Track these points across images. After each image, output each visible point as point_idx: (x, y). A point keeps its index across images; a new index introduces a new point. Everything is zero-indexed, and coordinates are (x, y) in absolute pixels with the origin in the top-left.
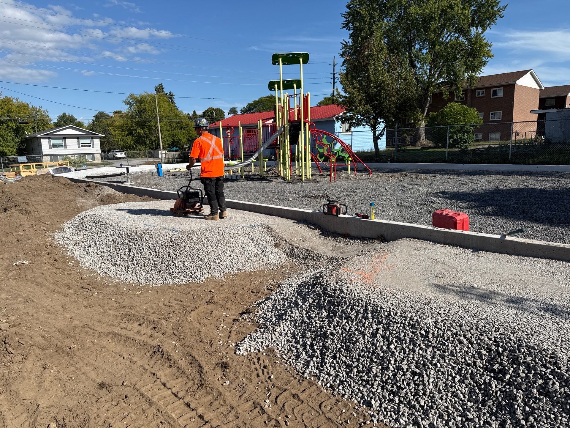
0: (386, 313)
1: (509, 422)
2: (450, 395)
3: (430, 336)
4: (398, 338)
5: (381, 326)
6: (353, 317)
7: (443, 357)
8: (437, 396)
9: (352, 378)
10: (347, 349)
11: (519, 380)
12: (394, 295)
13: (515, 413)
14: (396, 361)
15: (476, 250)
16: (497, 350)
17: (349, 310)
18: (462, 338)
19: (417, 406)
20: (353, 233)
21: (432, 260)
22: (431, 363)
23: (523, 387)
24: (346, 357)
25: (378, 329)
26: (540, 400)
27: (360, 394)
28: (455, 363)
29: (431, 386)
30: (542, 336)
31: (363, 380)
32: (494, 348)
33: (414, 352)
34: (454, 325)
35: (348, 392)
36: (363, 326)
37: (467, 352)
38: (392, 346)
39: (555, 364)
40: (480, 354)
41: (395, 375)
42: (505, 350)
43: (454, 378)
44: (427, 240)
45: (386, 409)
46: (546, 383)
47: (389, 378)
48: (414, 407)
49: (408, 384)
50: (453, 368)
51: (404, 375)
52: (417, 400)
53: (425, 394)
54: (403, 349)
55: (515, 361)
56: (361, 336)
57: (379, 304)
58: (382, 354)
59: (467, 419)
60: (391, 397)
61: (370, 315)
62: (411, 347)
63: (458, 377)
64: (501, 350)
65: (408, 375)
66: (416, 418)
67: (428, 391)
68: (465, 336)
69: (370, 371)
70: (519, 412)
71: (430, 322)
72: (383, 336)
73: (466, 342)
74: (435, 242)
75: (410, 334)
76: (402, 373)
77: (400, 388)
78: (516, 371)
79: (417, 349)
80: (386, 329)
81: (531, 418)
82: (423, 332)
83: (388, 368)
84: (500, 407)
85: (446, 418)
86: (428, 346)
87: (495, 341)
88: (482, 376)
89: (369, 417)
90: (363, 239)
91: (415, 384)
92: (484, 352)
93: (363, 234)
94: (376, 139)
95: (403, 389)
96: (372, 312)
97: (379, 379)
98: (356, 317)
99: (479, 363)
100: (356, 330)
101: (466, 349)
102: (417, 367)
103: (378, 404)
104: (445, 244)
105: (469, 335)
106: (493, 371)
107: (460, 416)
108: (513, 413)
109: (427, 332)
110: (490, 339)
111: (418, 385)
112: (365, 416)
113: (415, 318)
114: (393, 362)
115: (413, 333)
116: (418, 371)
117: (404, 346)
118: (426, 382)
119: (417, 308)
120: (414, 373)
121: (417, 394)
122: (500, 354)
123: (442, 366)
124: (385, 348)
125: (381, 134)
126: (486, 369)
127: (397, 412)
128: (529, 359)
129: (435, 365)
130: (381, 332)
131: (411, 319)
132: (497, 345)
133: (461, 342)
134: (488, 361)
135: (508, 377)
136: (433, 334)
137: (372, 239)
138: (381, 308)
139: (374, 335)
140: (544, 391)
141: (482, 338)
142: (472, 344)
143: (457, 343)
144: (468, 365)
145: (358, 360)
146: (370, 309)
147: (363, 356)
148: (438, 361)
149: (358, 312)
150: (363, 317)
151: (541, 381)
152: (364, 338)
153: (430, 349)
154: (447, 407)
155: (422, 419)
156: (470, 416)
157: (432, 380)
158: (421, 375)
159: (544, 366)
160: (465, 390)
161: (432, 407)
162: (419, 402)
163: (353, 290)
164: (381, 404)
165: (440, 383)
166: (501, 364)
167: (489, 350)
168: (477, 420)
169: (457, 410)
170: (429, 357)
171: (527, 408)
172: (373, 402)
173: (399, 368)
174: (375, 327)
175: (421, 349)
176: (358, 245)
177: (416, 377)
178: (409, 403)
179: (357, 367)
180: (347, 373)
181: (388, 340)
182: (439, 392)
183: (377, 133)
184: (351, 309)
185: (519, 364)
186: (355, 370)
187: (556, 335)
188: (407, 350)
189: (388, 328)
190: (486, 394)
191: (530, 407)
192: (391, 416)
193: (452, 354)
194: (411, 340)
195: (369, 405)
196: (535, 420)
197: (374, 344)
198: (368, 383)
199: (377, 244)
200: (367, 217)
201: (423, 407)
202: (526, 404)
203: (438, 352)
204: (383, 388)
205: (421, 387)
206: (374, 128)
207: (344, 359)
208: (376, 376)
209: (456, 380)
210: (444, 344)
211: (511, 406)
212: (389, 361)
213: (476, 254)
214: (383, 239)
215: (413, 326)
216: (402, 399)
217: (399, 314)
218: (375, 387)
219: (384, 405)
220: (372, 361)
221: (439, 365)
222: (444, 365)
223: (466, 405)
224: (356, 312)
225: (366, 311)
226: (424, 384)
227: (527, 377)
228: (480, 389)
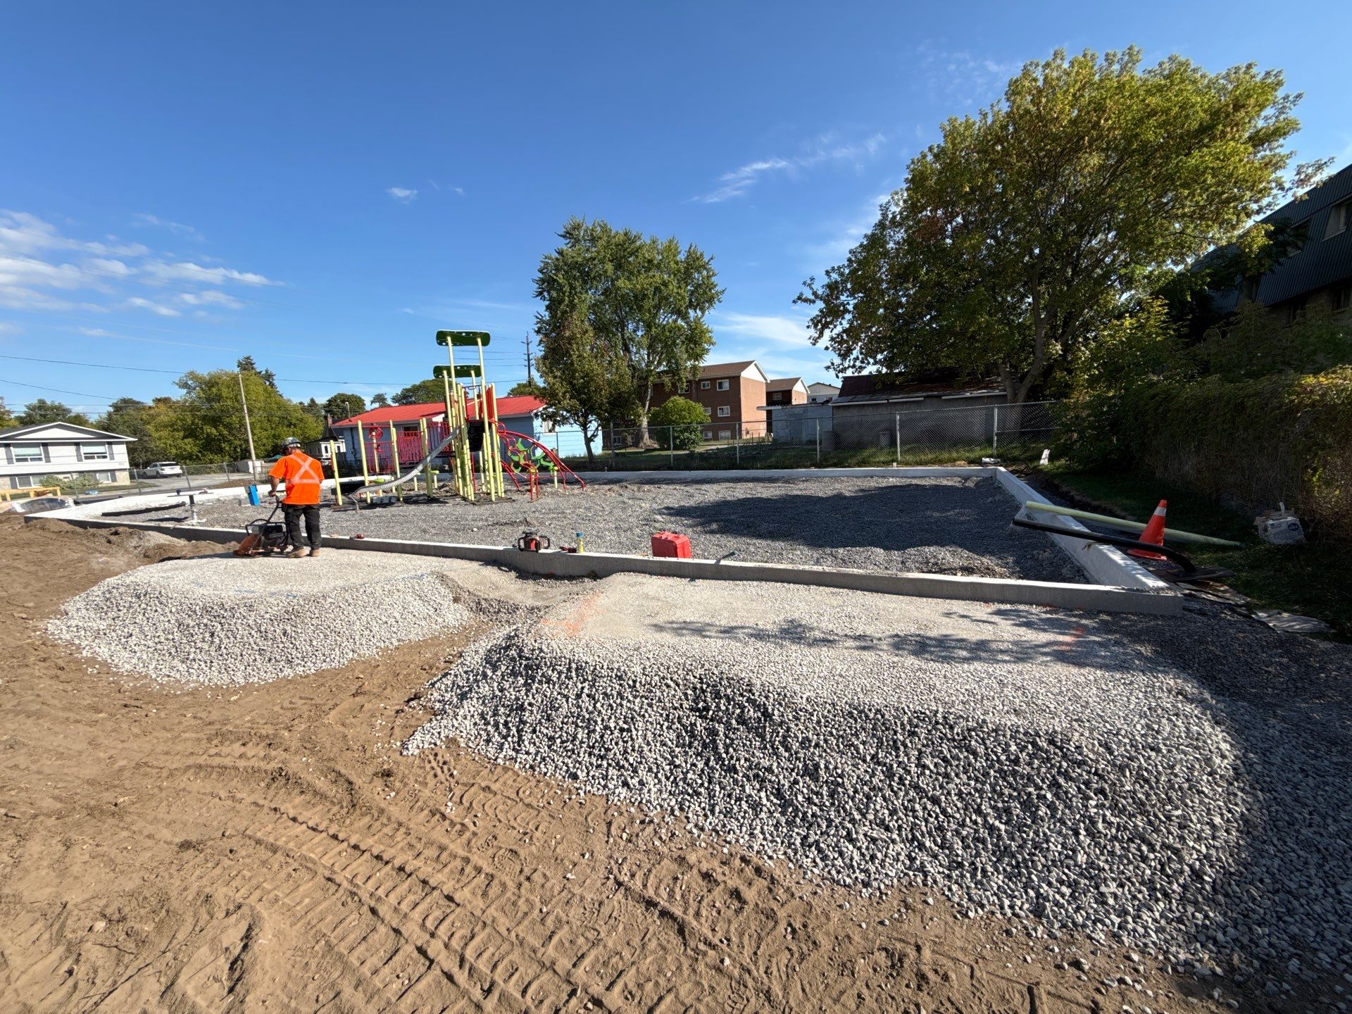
0: (592, 668)
1: (712, 758)
2: (658, 744)
3: (638, 685)
4: (605, 694)
5: (586, 684)
6: (555, 679)
7: (650, 705)
8: (646, 748)
9: (555, 751)
10: (549, 719)
11: (721, 714)
12: (602, 645)
13: (717, 748)
14: (603, 720)
15: (693, 578)
16: (702, 688)
17: (550, 672)
18: (669, 682)
19: (626, 765)
20: (558, 572)
21: (647, 597)
22: (639, 715)
23: (724, 720)
24: (547, 728)
25: (583, 688)
26: (738, 730)
27: (565, 768)
28: (663, 709)
29: (640, 740)
30: (742, 665)
31: (567, 751)
32: (699, 686)
33: (622, 705)
34: (662, 668)
35: (551, 768)
36: (567, 687)
37: (674, 696)
38: (598, 705)
39: (750, 691)
40: (686, 694)
41: (602, 737)
42: (708, 686)
43: (662, 726)
44: (643, 572)
45: (593, 777)
46: (743, 712)
47: (596, 741)
48: (623, 767)
49: (617, 744)
50: (661, 715)
51: (612, 734)
52: (626, 758)
53: (633, 750)
54: (610, 705)
55: (717, 695)
56: (564, 700)
57: (584, 659)
58: (587, 716)
59: (676, 767)
60: (599, 762)
61: (574, 674)
62: (618, 701)
63: (666, 724)
64: (705, 686)
65: (616, 733)
66: (626, 779)
67: (637, 746)
68: (671, 679)
69: (575, 738)
70: (721, 746)
71: (638, 669)
72: (588, 696)
73: (672, 684)
74: (651, 574)
75: (618, 687)
76: (609, 732)
77: (608, 750)
78: (718, 706)
79: (624, 703)
80: (591, 687)
81: (731, 750)
82: (631, 683)
83: (594, 731)
84: (705, 746)
85: (655, 770)
86: (635, 697)
87: (700, 679)
88: (688, 717)
89: (574, 791)
90: (571, 578)
91: (624, 742)
92: (689, 692)
93: (571, 572)
94: (588, 441)
95: (610, 750)
96: (577, 669)
97: (585, 745)
98: (558, 678)
99: (686, 705)
100: (559, 694)
101: (673, 692)
102: (625, 722)
103: (584, 774)
104: (662, 575)
105: (675, 677)
106: (698, 710)
107: (669, 764)
108: (715, 748)
109: (634, 682)
110: (695, 677)
111: (627, 742)
112: (570, 791)
113: (622, 668)
114: (599, 722)
115: (621, 685)
116: (626, 726)
117: (611, 701)
118: (634, 737)
119: (625, 656)
120: (622, 730)
121: (626, 752)
122: (703, 691)
123: (650, 716)
124: (591, 708)
125: (594, 436)
126: (692, 709)
127: (605, 777)
128: (729, 691)
129: (644, 716)
130: (586, 691)
131: (618, 669)
132: (702, 683)
133: (668, 686)
134: (694, 701)
135: (711, 712)
136: (640, 682)
137: (582, 577)
138: (586, 663)
139: (578, 696)
140: (742, 720)
141: (688, 677)
142: (678, 685)
143: (664, 688)
144: (675, 709)
145: (561, 729)
146: (574, 666)
147: (566, 724)
148: (646, 711)
149: (560, 673)
150: (566, 677)
151: (738, 711)
152: (567, 701)
153: (638, 699)
154: (656, 759)
155: (632, 778)
156: (678, 762)
157: (640, 732)
158: (629, 730)
159: (741, 695)
160: (673, 736)
161: (641, 763)
162: (627, 760)
163: (555, 646)
164: (588, 773)
165: (649, 734)
166: (705, 701)
167: (695, 689)
168: (684, 765)
169: (665, 759)
170: (637, 708)
171: (728, 741)
172: (579, 773)
173: (606, 728)
174: (580, 686)
175: (629, 701)
176: (565, 587)
177: (625, 734)
178: (618, 764)
179: (560, 737)
180: (549, 747)
181: (594, 699)
182: (648, 744)
183: (589, 434)
184: (553, 671)
185: (721, 698)
186: (558, 741)
187: (756, 660)
188: (614, 705)
189: (594, 685)
190: (693, 736)
191: (730, 738)
192: (599, 783)
193: (660, 701)
194: (619, 694)
195: (575, 777)
196: (734, 750)
197: (579, 707)
198: (573, 753)
199: (588, 583)
200: (574, 550)
201: (631, 765)
202: (727, 737)
203: (646, 701)
204: (590, 754)
205: (630, 743)
206: (584, 427)
207: (545, 731)
208: (582, 742)
209: (664, 727)
210: (651, 691)
211: (714, 741)
212: (596, 722)
213: (693, 583)
214: (595, 576)
215: (620, 678)
216: (610, 762)
217: (605, 667)
218: (582, 755)
219: (591, 773)
220: (577, 726)
221: (647, 715)
222: (652, 714)
223: (674, 751)
224: (558, 673)
225: (569, 670)
226: (632, 740)
227: (727, 709)
228: (686, 732)
